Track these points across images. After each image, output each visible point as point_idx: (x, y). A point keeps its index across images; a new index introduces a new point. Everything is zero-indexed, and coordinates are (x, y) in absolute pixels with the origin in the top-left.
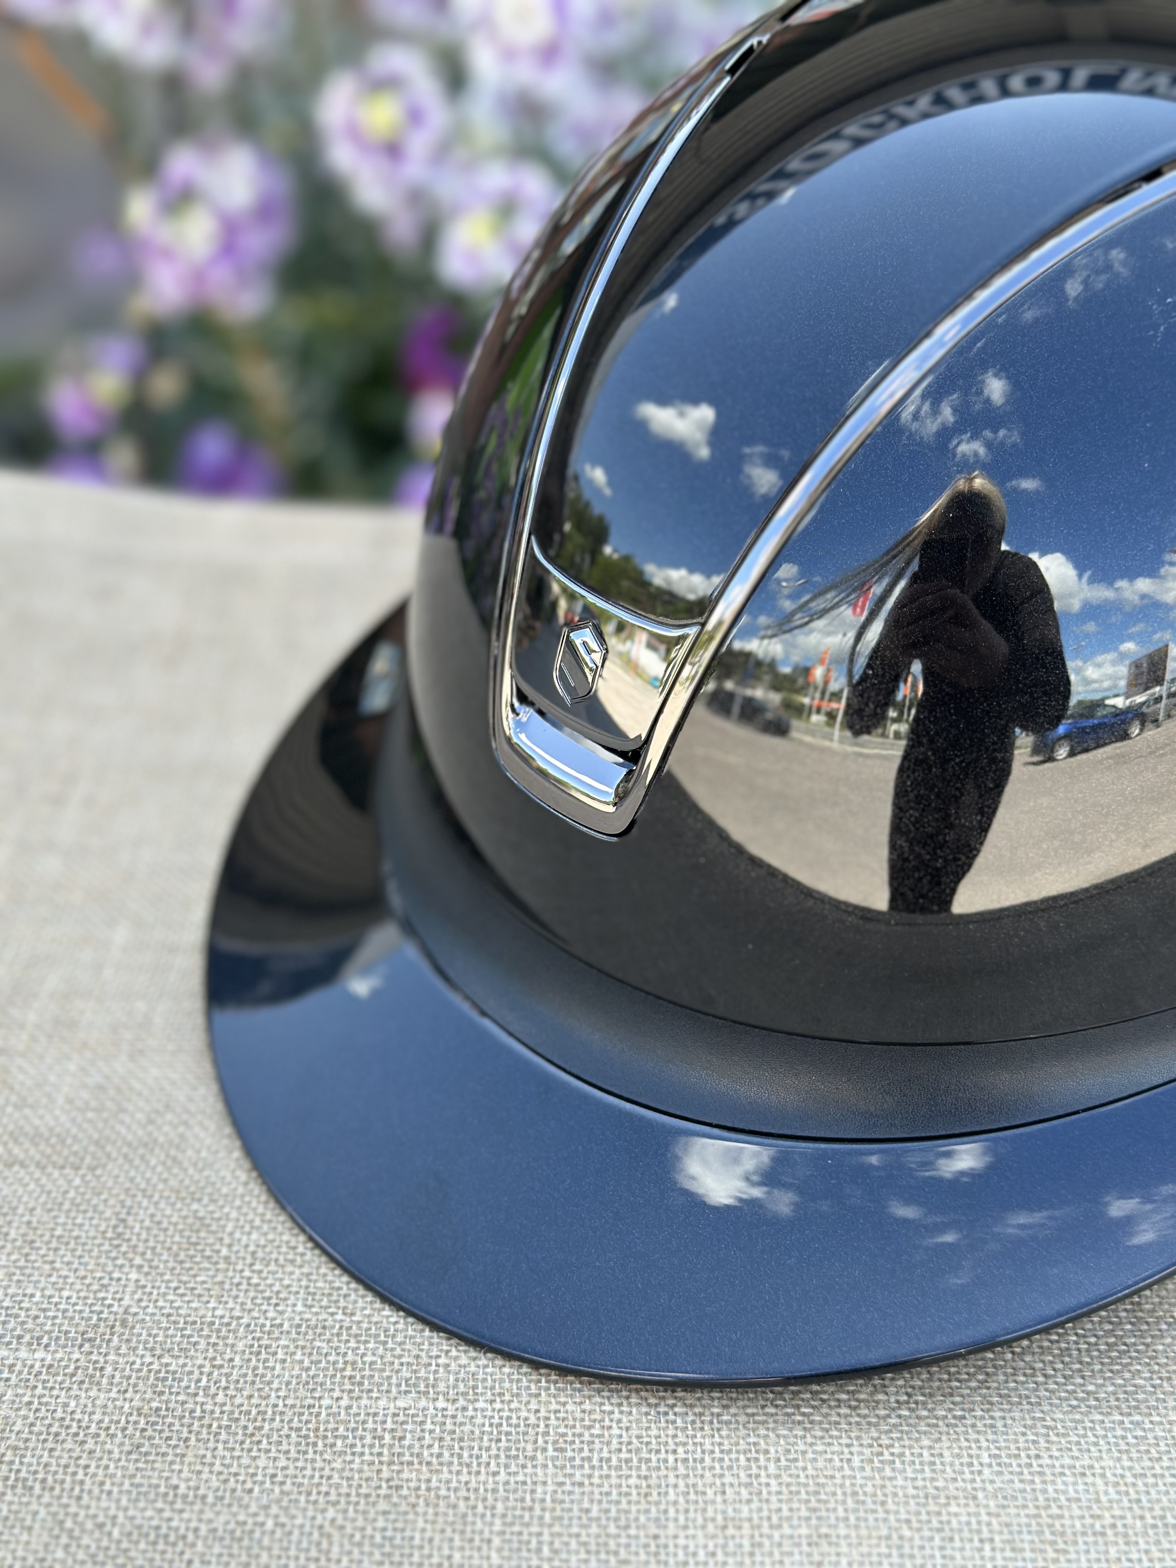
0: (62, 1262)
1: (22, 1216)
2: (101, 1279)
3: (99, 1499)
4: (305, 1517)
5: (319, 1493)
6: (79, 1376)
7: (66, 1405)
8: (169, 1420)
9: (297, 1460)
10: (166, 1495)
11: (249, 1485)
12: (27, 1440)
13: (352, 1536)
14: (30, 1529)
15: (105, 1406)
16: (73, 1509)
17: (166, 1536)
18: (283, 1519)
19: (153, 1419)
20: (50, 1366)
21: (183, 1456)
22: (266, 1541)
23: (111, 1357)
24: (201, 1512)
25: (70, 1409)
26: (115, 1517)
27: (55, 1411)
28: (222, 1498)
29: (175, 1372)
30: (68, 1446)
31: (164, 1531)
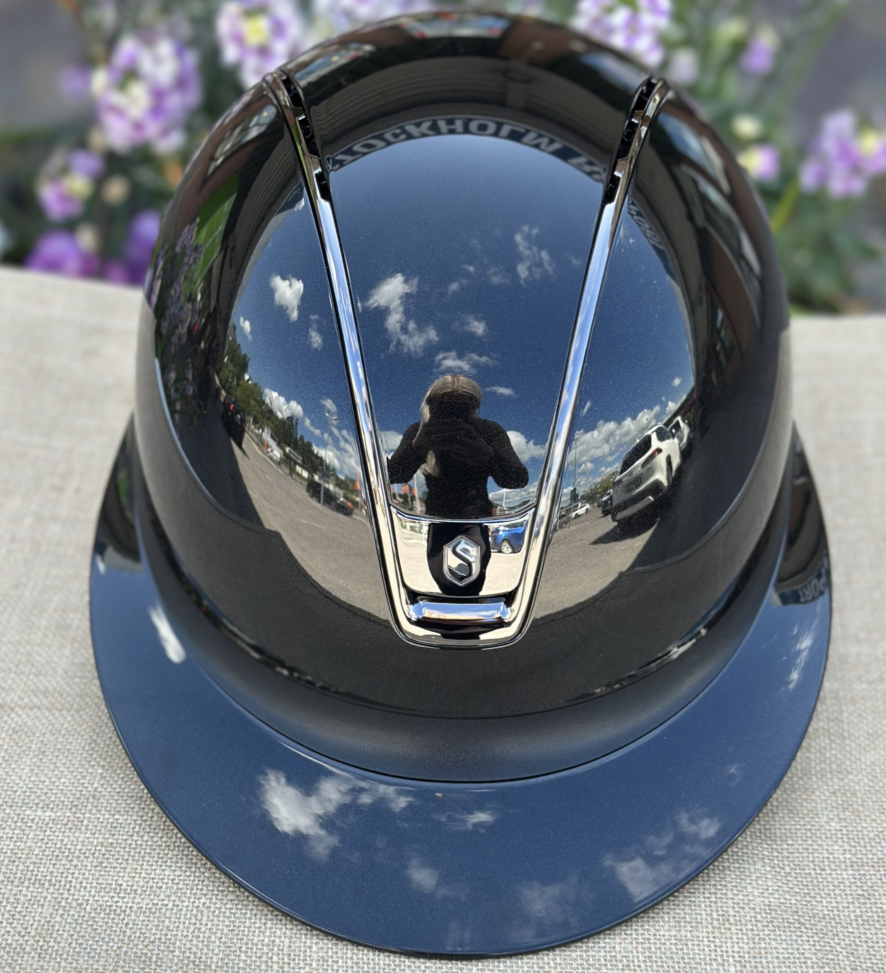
0: (61, 763)
1: (39, 737)
2: (82, 772)
3: (79, 891)
4: (189, 902)
5: (197, 889)
6: (70, 825)
7: (62, 840)
8: (117, 849)
9: (185, 871)
10: (116, 889)
11: (159, 885)
12: (41, 859)
13: (214, 912)
14: (43, 905)
15: (84, 841)
16: (65, 896)
17: (115, 911)
18: (177, 903)
19: (109, 849)
20: (54, 820)
21: (125, 868)
22: (168, 915)
23: (87, 815)
24: (134, 898)
25: (64, 843)
26: (88, 900)
27: (56, 844)
28: (146, 891)
29: (121, 824)
30: (63, 862)
31: (114, 908)
